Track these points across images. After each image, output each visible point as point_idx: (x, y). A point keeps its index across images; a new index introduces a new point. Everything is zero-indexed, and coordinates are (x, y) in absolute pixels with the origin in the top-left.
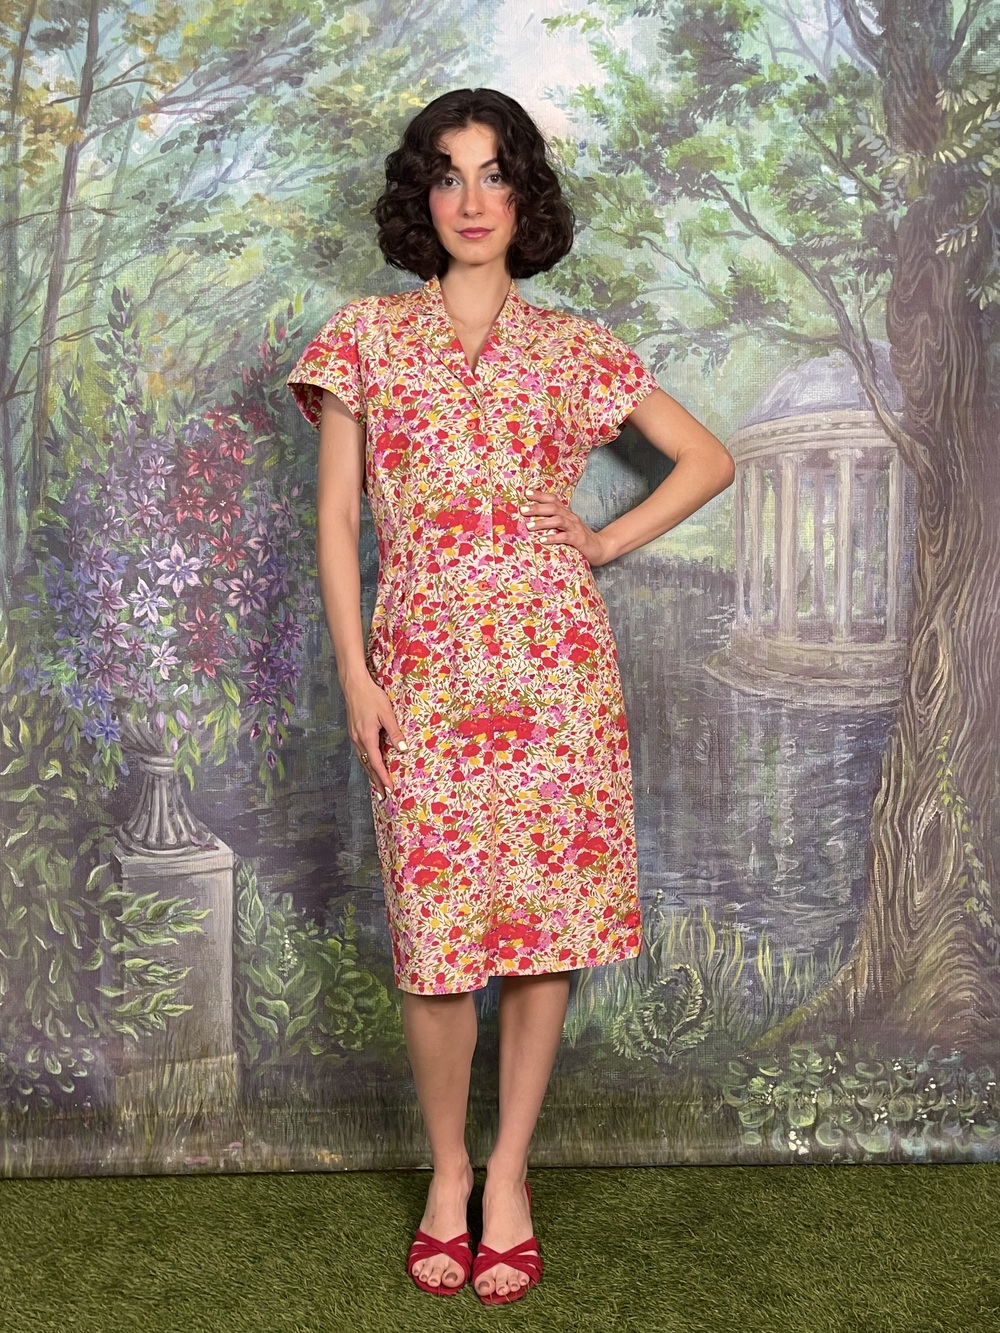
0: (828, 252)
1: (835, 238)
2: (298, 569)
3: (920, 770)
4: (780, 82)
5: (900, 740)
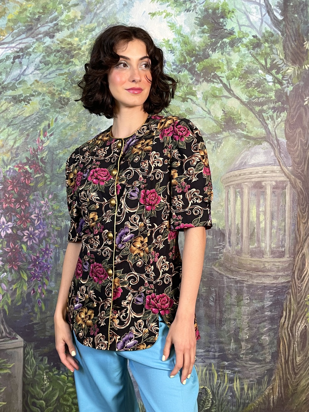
0: (261, 104)
1: (264, 99)
2: (51, 227)
3: (298, 308)
4: (242, 38)
5: (290, 296)
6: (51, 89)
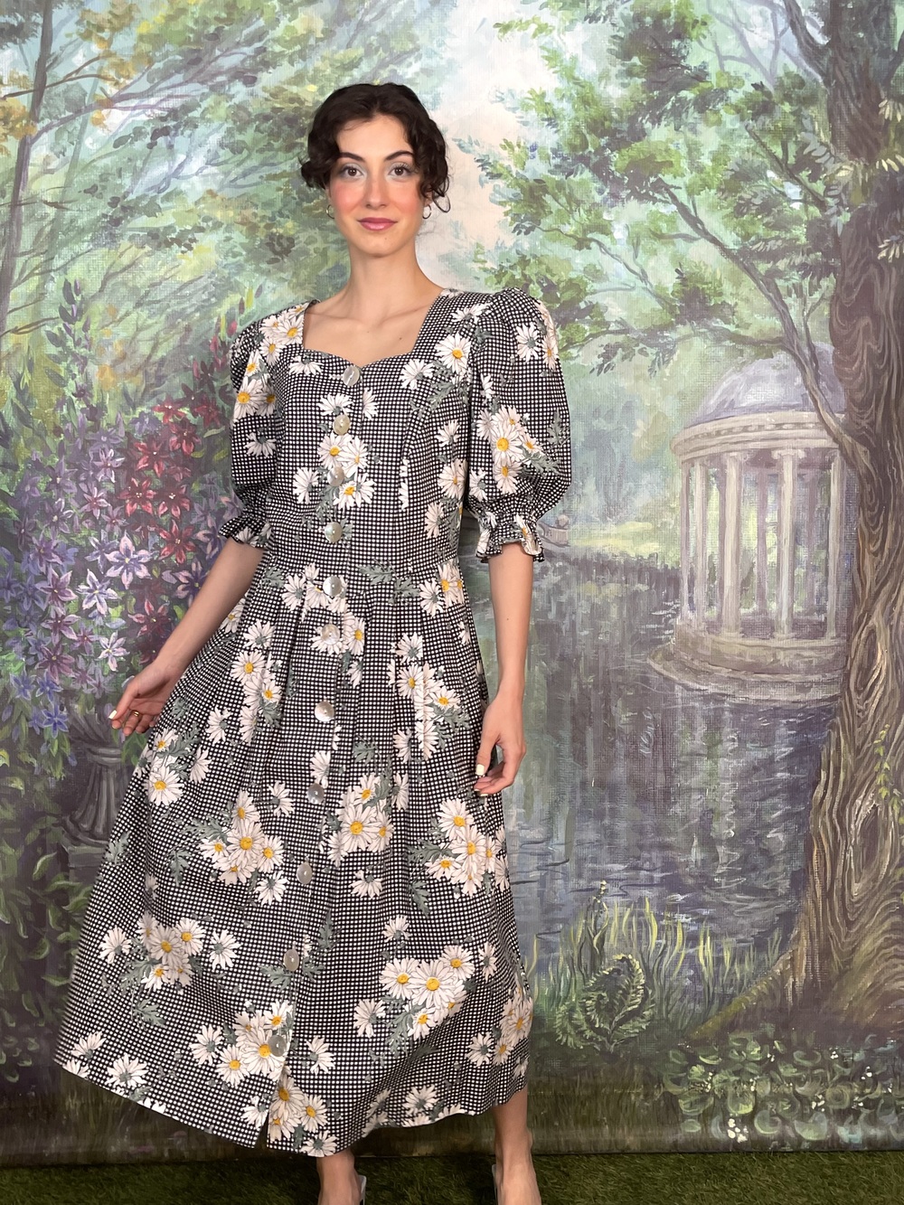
0: (773, 256)
1: (779, 243)
3: (858, 764)
4: (727, 89)
5: (839, 734)
6: (248, 213)
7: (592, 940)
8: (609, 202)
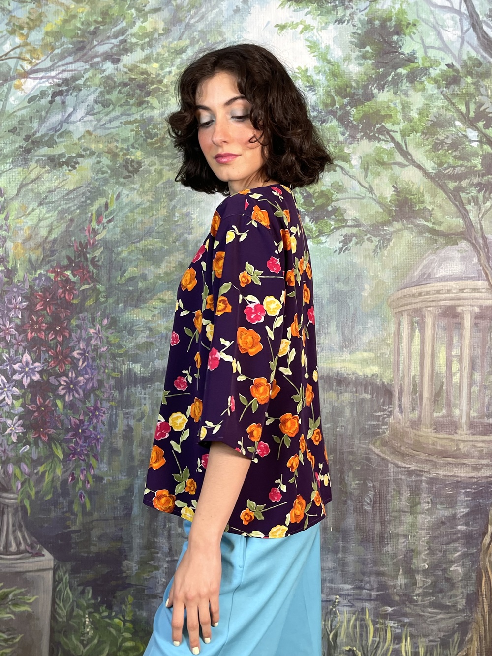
0: (459, 178)
1: (463, 169)
2: (104, 372)
4: (429, 68)
6: (112, 146)
7: (328, 636)
8: (349, 141)
